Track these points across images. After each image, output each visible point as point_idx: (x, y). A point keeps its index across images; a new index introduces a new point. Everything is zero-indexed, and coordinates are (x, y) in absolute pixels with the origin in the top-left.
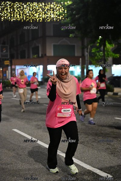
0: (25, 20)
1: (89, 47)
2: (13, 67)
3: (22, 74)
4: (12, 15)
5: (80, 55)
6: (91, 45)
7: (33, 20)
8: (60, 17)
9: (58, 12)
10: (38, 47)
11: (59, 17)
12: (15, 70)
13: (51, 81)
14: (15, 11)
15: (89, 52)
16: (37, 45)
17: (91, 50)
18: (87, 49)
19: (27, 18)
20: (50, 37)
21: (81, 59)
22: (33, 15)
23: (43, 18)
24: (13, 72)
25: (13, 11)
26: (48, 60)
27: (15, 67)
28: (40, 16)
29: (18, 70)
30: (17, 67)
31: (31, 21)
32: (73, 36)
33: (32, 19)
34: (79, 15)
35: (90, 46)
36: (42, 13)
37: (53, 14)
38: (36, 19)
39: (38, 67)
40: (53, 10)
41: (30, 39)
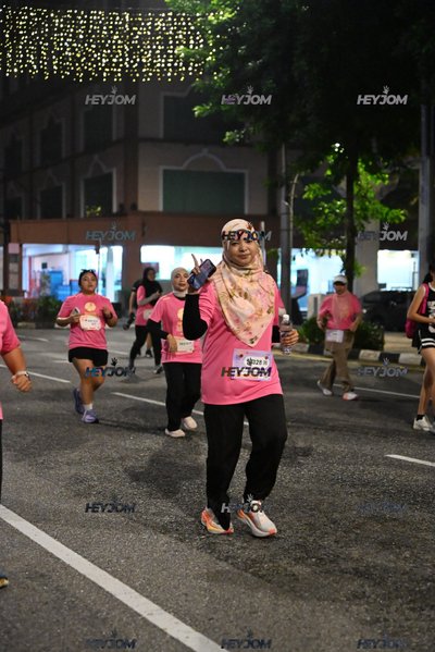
0: (59, 75)
1: (296, 180)
2: (13, 248)
4: (9, 55)
5: (262, 209)
6: (303, 174)
7: (87, 74)
9: (182, 47)
10: (109, 178)
12: (18, 258)
14: (19, 40)
16: (106, 170)
17: (300, 192)
18: (288, 190)
21: (263, 225)
22: (89, 56)
23: (124, 68)
24: (12, 267)
25: (11, 39)
26: (144, 225)
27: (21, 250)
28: (115, 60)
32: (237, 140)
33: (82, 70)
34: (258, 62)
36: (120, 52)
37: (161, 54)
38: (101, 73)
39: (103, 250)
40: (165, 42)
41: (81, 147)
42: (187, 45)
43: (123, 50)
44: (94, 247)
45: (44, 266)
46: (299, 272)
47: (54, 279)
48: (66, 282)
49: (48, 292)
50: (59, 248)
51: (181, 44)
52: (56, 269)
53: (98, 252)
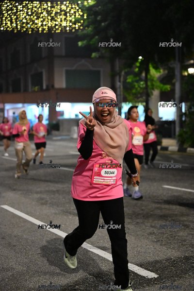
0: (20, 30)
1: (123, 73)
3: (23, 115)
6: (126, 70)
7: (33, 29)
8: (77, 26)
10: (41, 73)
11: (75, 25)
12: (3, 110)
13: (86, 124)
14: (3, 16)
15: (123, 82)
16: (40, 70)
17: (125, 79)
18: (120, 77)
19: (24, 27)
20: (60, 57)
22: (33, 22)
23: (48, 26)
26: (57, 94)
28: (44, 23)
29: (8, 110)
30: (8, 106)
31: (29, 32)
32: (97, 56)
34: (106, 23)
36: (47, 19)
37: (64, 20)
38: (38, 29)
40: (65, 14)
41: (29, 60)
42: (75, 16)
44: (36, 104)
50: (20, 105)
51: (73, 15)
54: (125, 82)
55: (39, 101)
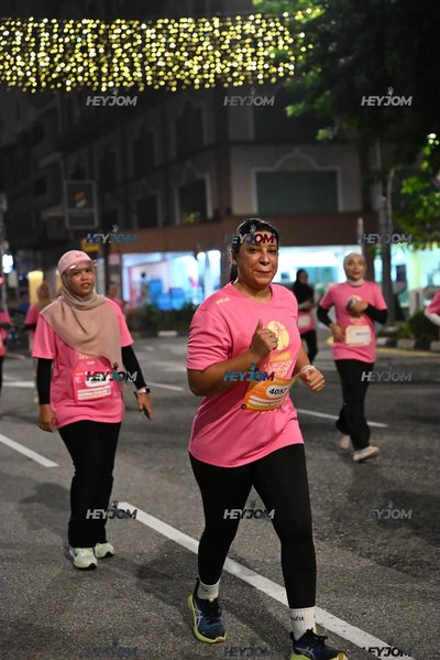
0: (153, 85)
1: (392, 174)
2: (113, 260)
4: (104, 70)
5: (356, 206)
6: (399, 167)
7: (180, 82)
8: (281, 69)
9: (271, 48)
10: (202, 184)
11: (277, 67)
12: (118, 269)
14: (113, 54)
15: (392, 195)
16: (198, 176)
17: (398, 187)
18: (385, 185)
19: (159, 78)
20: (245, 143)
21: (361, 221)
22: (181, 64)
23: (216, 74)
24: (114, 278)
25: (105, 53)
27: (121, 260)
28: (206, 67)
29: (130, 269)
30: (129, 261)
31: (171, 87)
32: (331, 137)
33: (175, 79)
34: (350, 58)
35: (396, 172)
36: (211, 58)
37: (252, 57)
38: (192, 80)
39: (201, 255)
40: (254, 44)
41: (173, 154)
42: (277, 46)
43: (214, 56)
44: (191, 253)
45: (143, 275)
46: (398, 267)
47: (154, 288)
48: (166, 290)
49: (149, 301)
50: (156, 257)
51: (270, 45)
52: (156, 278)
53: (196, 258)
54: (397, 196)
55: (198, 246)
